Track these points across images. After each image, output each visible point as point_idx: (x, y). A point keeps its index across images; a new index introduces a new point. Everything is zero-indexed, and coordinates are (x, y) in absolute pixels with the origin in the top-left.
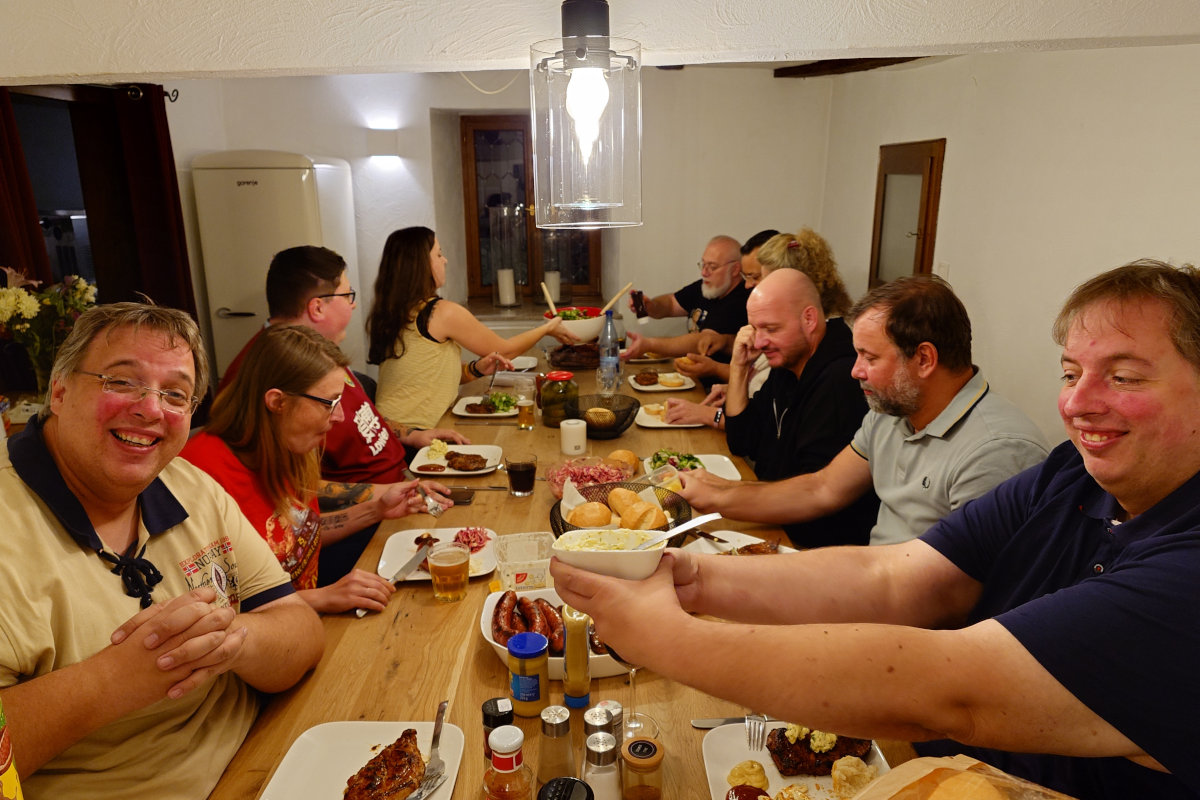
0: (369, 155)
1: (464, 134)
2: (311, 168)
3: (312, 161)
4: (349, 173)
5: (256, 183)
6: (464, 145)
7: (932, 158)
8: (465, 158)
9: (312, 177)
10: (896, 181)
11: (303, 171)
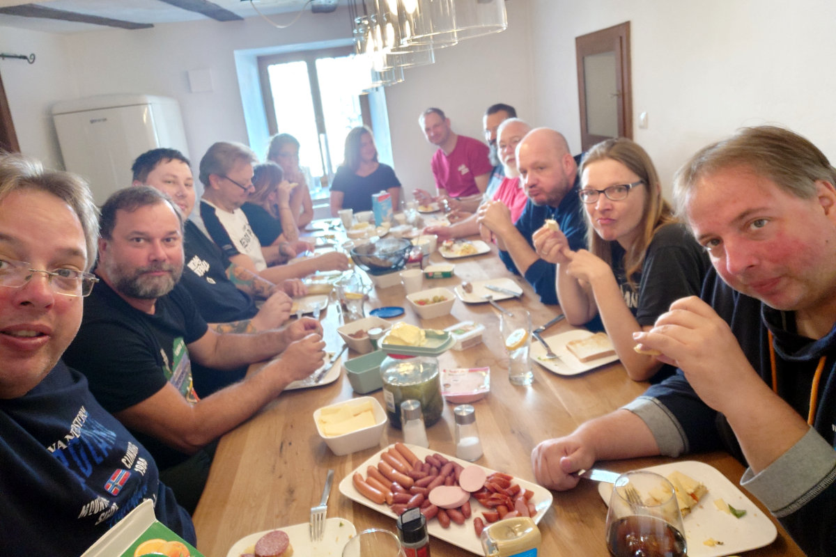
1: (260, 70)
2: (148, 104)
4: (178, 107)
5: (105, 120)
6: (261, 77)
7: (620, 38)
8: (263, 88)
11: (142, 106)
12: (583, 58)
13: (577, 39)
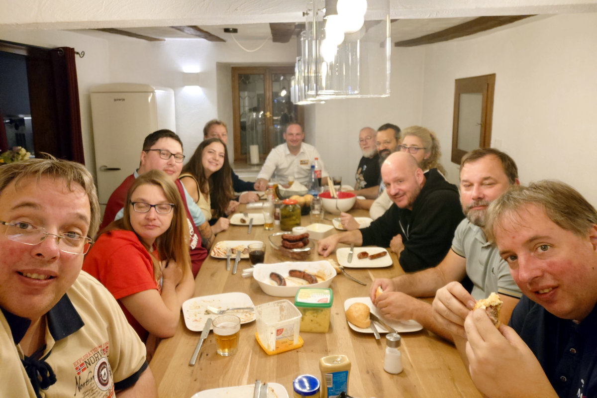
0: (183, 86)
1: (233, 76)
2: (153, 92)
3: (154, 88)
4: (173, 95)
5: (124, 100)
6: (233, 81)
7: (488, 84)
8: (233, 88)
9: (154, 98)
10: (465, 98)
11: (149, 93)
12: (459, 95)
13: (457, 80)
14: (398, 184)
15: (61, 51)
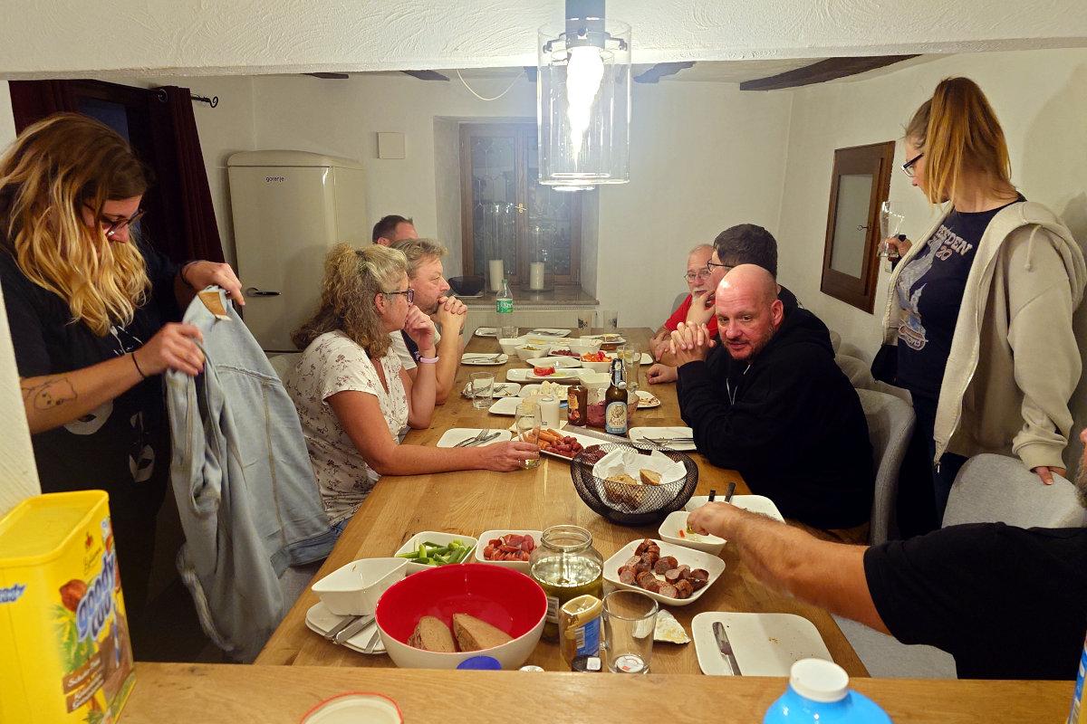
1: (462, 140)
2: (330, 167)
5: (282, 179)
6: (462, 149)
7: (882, 159)
8: (463, 161)
10: (849, 182)
11: (323, 168)
12: (840, 176)
13: (836, 151)
14: (743, 322)
15: (162, 93)
